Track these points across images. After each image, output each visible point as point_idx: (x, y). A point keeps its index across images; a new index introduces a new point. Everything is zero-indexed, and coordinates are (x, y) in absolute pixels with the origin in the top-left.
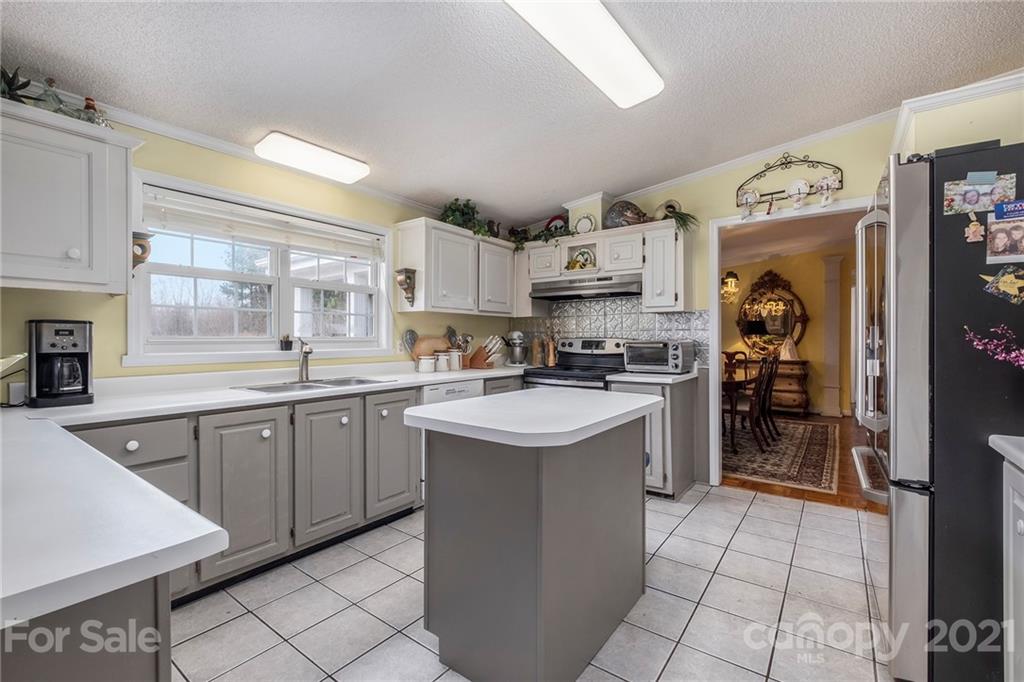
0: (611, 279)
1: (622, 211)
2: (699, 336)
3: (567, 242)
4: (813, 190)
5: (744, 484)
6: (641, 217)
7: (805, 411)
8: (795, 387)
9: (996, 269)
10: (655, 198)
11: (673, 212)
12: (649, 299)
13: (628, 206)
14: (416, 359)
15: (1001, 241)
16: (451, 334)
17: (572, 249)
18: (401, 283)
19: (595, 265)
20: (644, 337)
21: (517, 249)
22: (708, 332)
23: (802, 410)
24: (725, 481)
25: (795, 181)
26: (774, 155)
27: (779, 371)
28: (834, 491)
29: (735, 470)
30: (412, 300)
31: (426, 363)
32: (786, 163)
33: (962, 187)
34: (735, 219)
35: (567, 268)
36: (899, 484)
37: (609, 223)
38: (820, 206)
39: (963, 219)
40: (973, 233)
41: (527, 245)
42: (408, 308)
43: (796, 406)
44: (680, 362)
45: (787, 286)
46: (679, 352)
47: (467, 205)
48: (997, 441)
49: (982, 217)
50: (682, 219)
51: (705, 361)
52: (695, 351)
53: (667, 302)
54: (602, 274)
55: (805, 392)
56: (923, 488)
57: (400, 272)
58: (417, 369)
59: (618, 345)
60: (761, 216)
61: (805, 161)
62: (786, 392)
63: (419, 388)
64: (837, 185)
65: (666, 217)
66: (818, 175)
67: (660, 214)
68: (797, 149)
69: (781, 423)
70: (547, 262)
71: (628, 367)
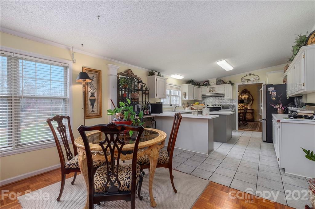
0: (218, 93)
1: (221, 82)
2: (234, 104)
3: (209, 87)
4: (255, 79)
5: (242, 130)
6: (224, 83)
7: (253, 120)
8: (251, 115)
9: (272, 97)
10: (227, 79)
11: (230, 82)
12: (226, 97)
13: (221, 80)
14: (184, 108)
15: (273, 94)
16: (188, 103)
17: (210, 88)
18: (184, 95)
19: (215, 91)
20: (224, 104)
21: (199, 88)
22: (236, 103)
23: (252, 120)
24: (239, 129)
25: (251, 78)
26: (248, 73)
27: (248, 111)
28: (258, 130)
29: (240, 128)
30: (185, 98)
31: (186, 109)
32: (250, 75)
33: (270, 88)
34: (241, 83)
35: (210, 91)
36: (263, 120)
37: (218, 84)
38: (255, 82)
39: (269, 92)
40: (270, 93)
41: (201, 87)
42: (184, 99)
43: (251, 119)
44: (232, 108)
45: (249, 92)
46: (232, 107)
47: (192, 80)
48: (272, 114)
49: (271, 92)
50: (232, 84)
51: (235, 108)
52: (233, 106)
53: (229, 98)
54: (216, 93)
55: (253, 116)
56: (266, 120)
57: (184, 93)
58: (185, 109)
59: (219, 105)
60: (246, 83)
61: (253, 74)
62: (249, 116)
63: (191, 112)
64: (258, 79)
65: (229, 83)
66: (255, 77)
67: (228, 83)
68: (252, 72)
69: (248, 122)
70: (205, 90)
71: (222, 109)
